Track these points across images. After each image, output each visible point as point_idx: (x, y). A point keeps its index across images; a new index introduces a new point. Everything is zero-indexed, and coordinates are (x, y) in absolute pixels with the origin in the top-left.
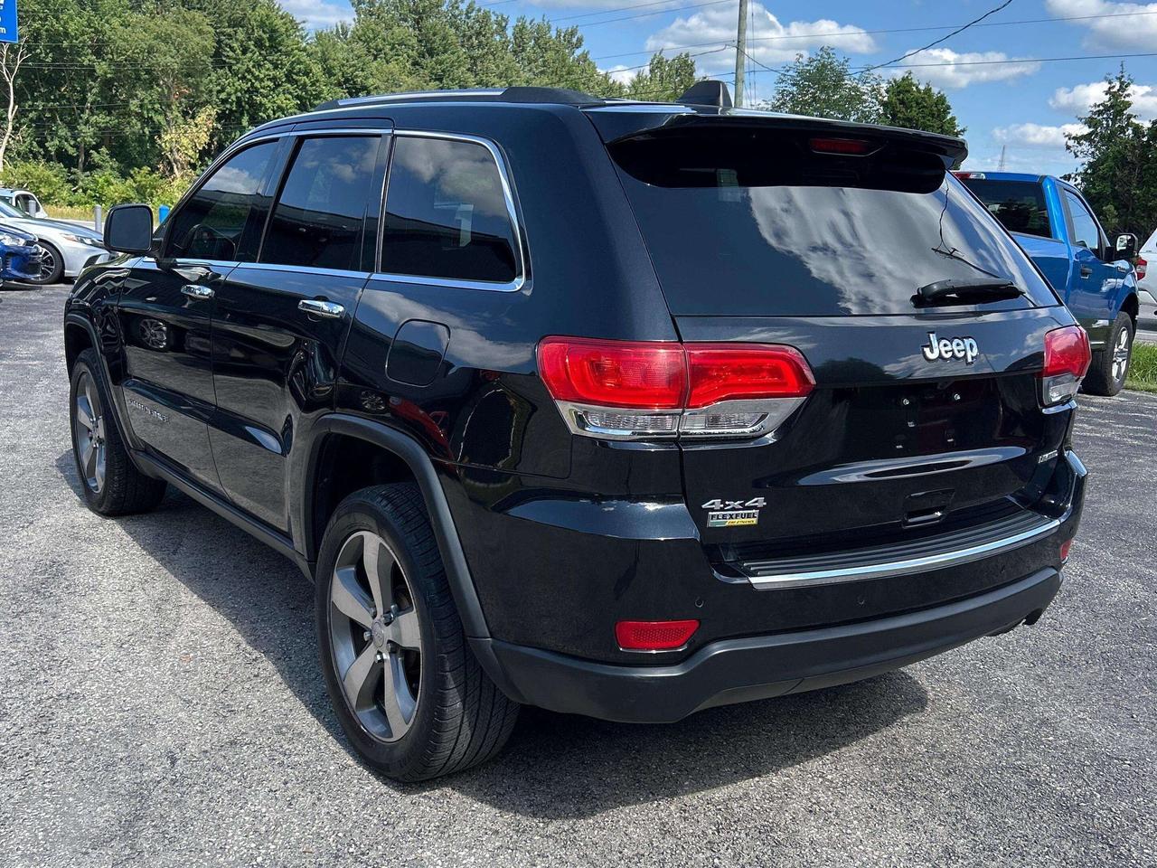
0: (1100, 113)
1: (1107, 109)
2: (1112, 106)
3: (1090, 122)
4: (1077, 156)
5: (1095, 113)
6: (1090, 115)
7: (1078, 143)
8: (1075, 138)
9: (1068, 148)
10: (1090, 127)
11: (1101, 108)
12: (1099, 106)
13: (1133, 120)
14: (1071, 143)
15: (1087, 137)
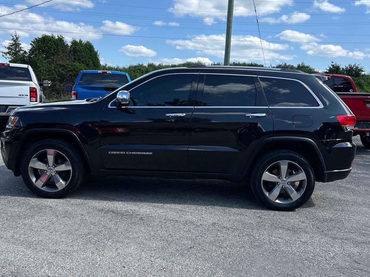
0: (11, 46)
1: (13, 45)
2: (15, 44)
3: (9, 48)
4: (6, 59)
5: (10, 46)
6: (8, 46)
7: (6, 54)
8: (4, 53)
9: (3, 56)
10: (9, 50)
11: (12, 44)
12: (11, 44)
13: (22, 49)
14: (4, 54)
15: (8, 53)
